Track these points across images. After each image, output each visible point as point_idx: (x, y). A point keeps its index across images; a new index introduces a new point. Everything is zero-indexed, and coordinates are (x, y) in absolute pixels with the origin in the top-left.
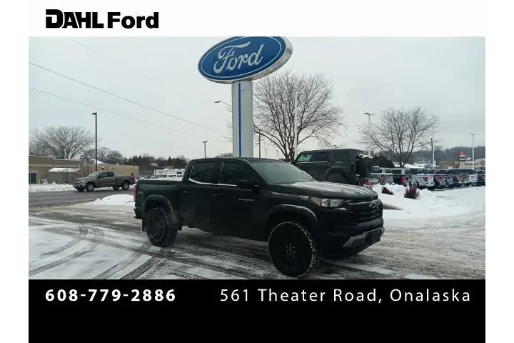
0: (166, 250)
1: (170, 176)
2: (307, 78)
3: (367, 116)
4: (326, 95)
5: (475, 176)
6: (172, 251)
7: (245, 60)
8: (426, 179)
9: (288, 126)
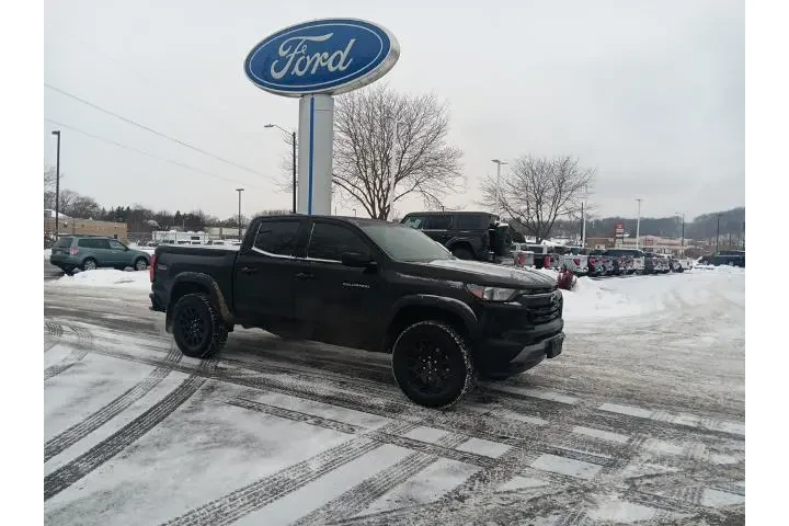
0: (210, 364)
1: (180, 242)
2: (411, 99)
3: (496, 164)
4: (439, 130)
5: (642, 259)
6: (220, 365)
7: (324, 61)
8: (577, 262)
9: (379, 172)
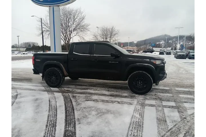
3: (97, 28)
4: (83, 18)
